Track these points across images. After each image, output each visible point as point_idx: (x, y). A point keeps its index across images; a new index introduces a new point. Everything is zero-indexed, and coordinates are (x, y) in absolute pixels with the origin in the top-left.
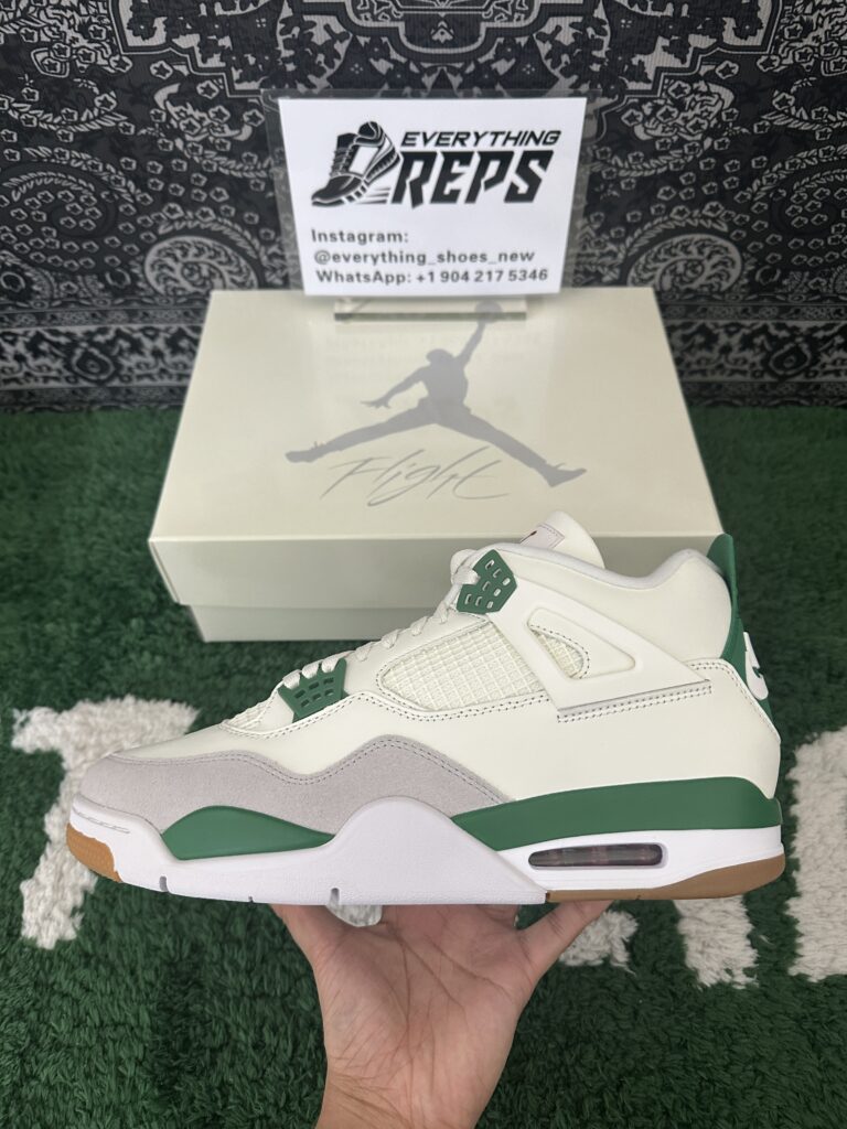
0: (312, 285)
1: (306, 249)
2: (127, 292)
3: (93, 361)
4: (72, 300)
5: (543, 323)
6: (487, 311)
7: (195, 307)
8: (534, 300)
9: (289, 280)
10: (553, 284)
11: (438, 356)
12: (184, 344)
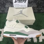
0: (14, 7)
1: (14, 5)
2: (5, 7)
3: (3, 11)
4: (2, 8)
5: (26, 9)
6: (23, 8)
7: (8, 8)
8: (26, 8)
9: (13, 7)
10: (27, 7)
11: (21, 11)
12: (8, 10)
